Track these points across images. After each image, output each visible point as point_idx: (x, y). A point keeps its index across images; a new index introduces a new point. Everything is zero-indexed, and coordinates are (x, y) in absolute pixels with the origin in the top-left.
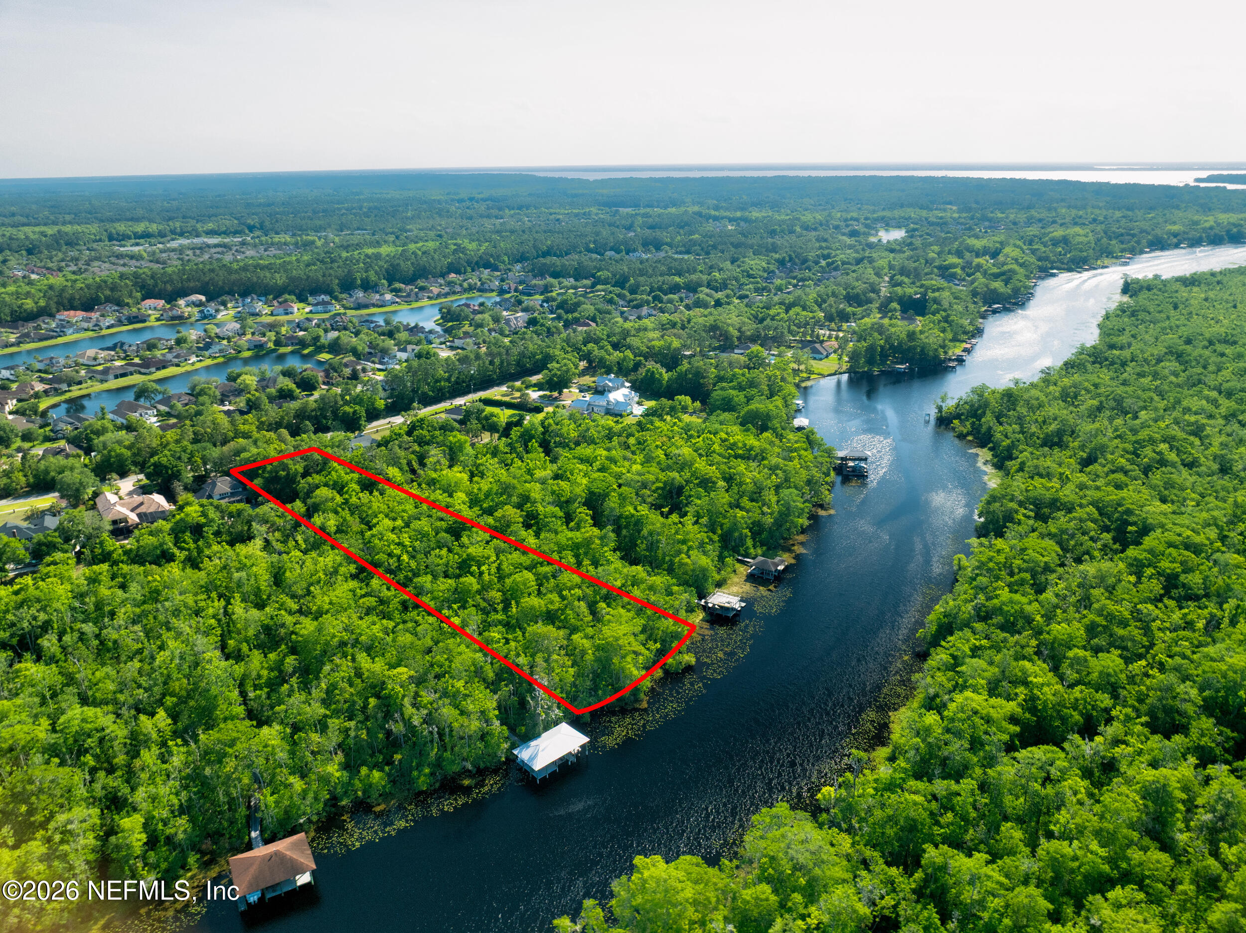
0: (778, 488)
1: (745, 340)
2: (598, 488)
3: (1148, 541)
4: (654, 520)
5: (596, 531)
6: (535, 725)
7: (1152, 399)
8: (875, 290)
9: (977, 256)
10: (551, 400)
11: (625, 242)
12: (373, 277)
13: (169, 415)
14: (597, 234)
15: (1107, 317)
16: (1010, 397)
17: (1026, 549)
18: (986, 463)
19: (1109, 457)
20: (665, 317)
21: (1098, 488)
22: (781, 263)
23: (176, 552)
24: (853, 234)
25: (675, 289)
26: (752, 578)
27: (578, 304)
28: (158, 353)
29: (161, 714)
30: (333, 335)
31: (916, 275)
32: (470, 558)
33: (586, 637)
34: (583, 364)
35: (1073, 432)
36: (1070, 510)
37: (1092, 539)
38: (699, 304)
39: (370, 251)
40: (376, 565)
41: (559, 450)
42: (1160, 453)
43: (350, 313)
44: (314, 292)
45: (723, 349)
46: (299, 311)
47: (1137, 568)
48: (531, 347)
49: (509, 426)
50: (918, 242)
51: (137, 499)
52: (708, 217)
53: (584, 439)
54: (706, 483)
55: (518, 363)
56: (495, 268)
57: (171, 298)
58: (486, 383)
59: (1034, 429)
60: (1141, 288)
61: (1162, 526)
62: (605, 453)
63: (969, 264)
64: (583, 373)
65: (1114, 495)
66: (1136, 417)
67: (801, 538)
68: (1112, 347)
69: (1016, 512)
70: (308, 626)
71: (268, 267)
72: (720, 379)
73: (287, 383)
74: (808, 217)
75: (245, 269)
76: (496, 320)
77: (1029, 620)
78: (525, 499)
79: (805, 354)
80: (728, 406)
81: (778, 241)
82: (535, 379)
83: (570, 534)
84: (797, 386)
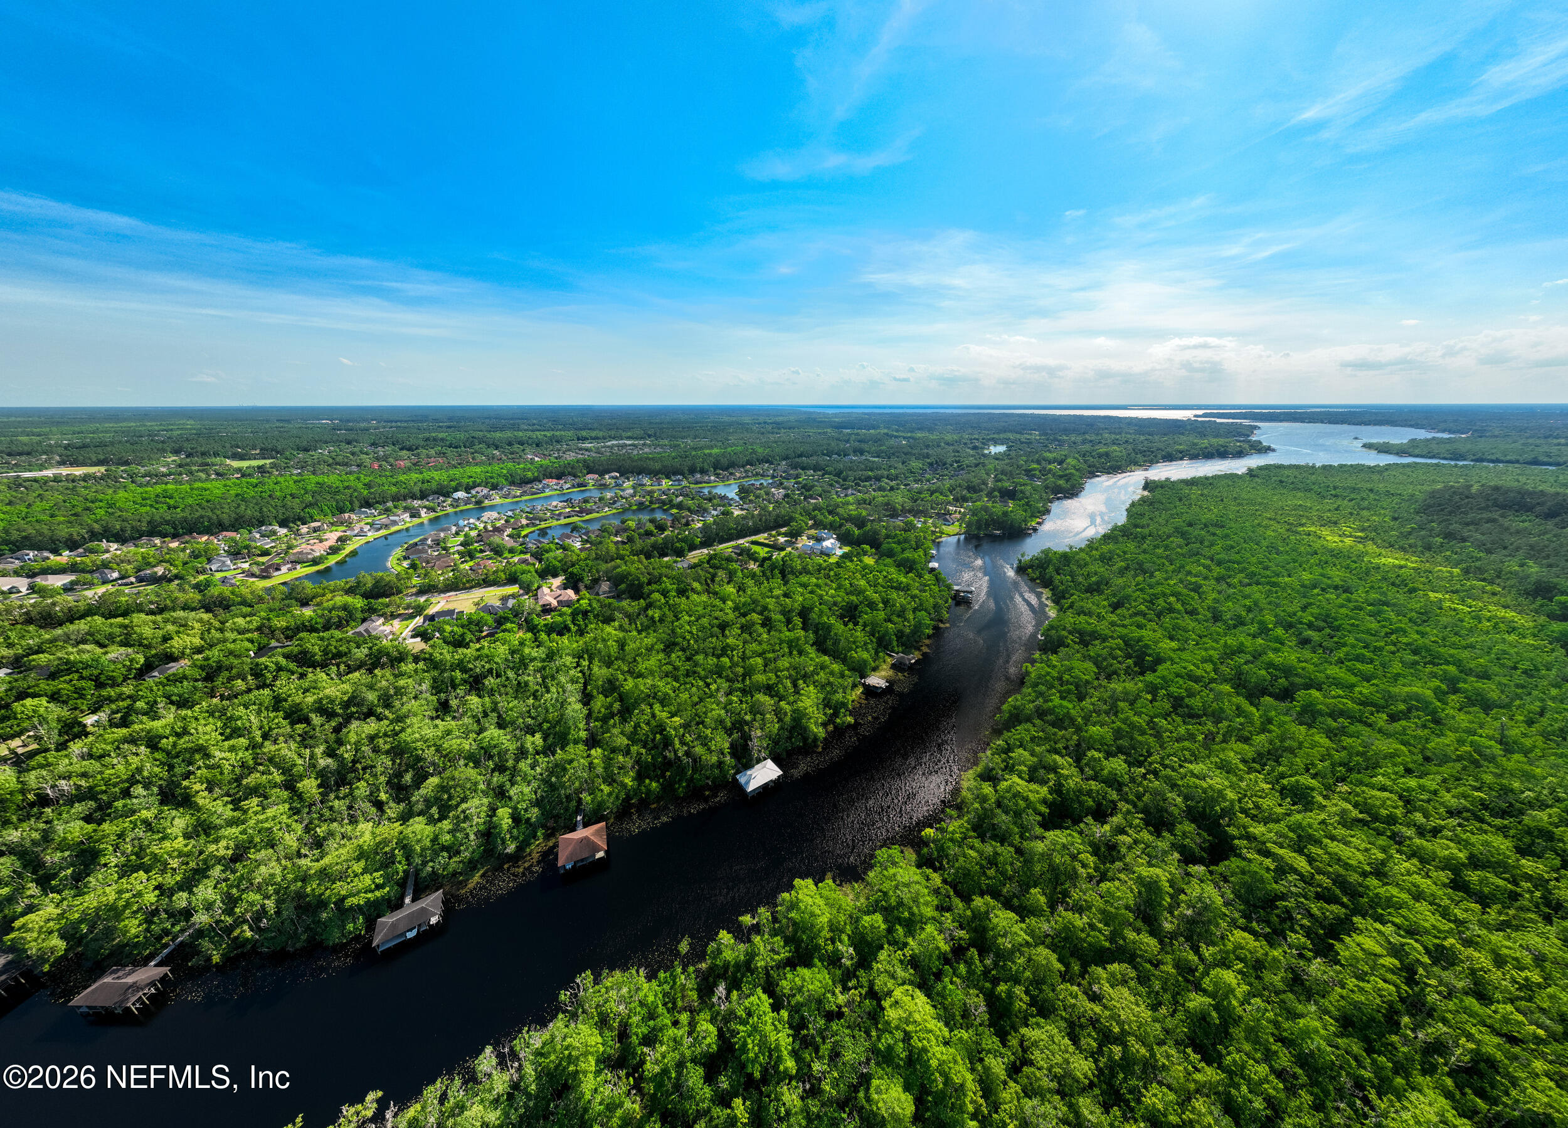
0: (915, 610)
1: (905, 511)
2: (807, 604)
3: (1161, 669)
4: (839, 627)
5: (802, 633)
6: (751, 760)
7: (1164, 564)
8: (985, 483)
9: (1050, 463)
10: (790, 543)
11: (844, 451)
12: (706, 466)
13: (587, 541)
14: (829, 445)
15: (1133, 505)
16: (1066, 558)
17: (1073, 668)
18: (1047, 599)
19: (1134, 604)
20: (860, 495)
21: (1124, 626)
22: (931, 464)
23: (572, 626)
24: (975, 448)
25: (868, 479)
26: (894, 667)
27: (813, 486)
28: (588, 506)
29: (538, 736)
30: (681, 498)
31: (1010, 475)
32: (728, 645)
33: (788, 703)
34: (811, 523)
35: (1107, 583)
36: (1104, 640)
37: (1119, 662)
38: (881, 489)
39: (707, 451)
40: (675, 644)
41: (790, 576)
42: (1169, 604)
43: (692, 486)
44: (675, 474)
45: (892, 516)
46: (666, 483)
47: (1153, 690)
48: (783, 512)
49: (765, 559)
50: (1013, 454)
51: (559, 592)
52: (892, 436)
53: (805, 571)
54: (872, 605)
55: (775, 521)
56: (772, 463)
57: (602, 474)
58: (757, 532)
59: (1081, 579)
60: (1157, 487)
61: (1172, 660)
62: (815, 580)
63: (1044, 468)
64: (811, 528)
65: (1137, 633)
66: (1152, 576)
67: (927, 642)
68: (1136, 526)
69: (1066, 637)
70: (630, 684)
71: (653, 459)
72: (888, 536)
73: (651, 527)
74: (949, 437)
75: (640, 459)
76: (767, 494)
77: (1072, 721)
78: (765, 608)
79: (940, 522)
80: (890, 554)
81: (930, 452)
82: (783, 530)
83: (788, 633)
84: (933, 541)
